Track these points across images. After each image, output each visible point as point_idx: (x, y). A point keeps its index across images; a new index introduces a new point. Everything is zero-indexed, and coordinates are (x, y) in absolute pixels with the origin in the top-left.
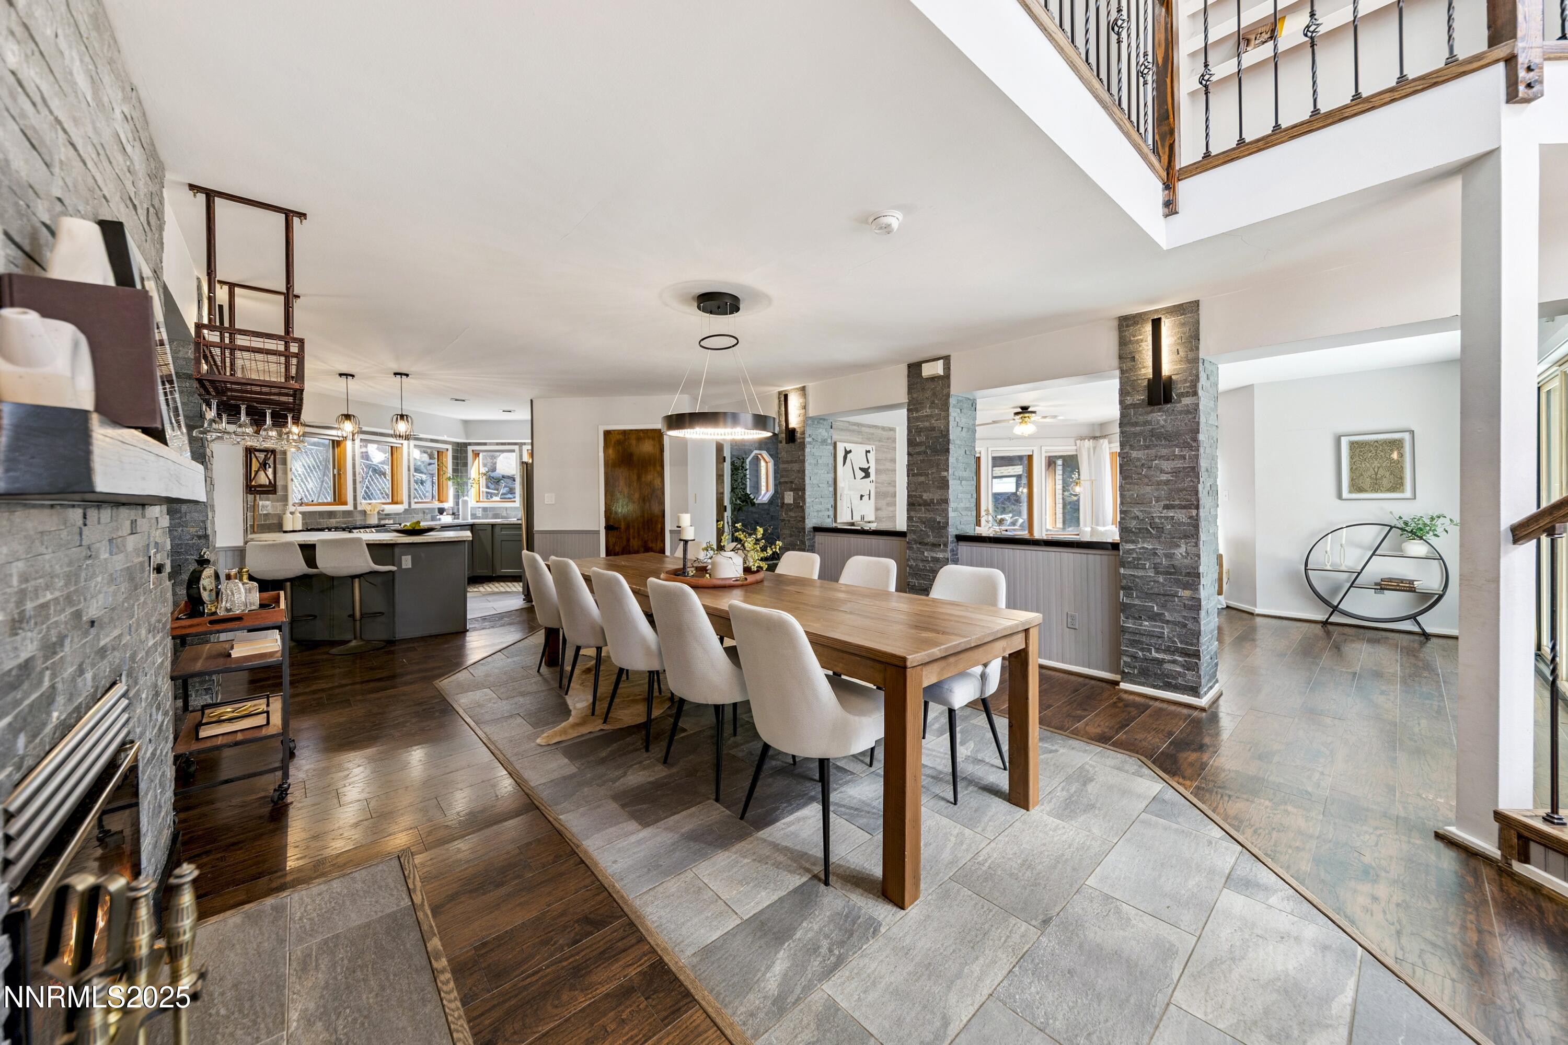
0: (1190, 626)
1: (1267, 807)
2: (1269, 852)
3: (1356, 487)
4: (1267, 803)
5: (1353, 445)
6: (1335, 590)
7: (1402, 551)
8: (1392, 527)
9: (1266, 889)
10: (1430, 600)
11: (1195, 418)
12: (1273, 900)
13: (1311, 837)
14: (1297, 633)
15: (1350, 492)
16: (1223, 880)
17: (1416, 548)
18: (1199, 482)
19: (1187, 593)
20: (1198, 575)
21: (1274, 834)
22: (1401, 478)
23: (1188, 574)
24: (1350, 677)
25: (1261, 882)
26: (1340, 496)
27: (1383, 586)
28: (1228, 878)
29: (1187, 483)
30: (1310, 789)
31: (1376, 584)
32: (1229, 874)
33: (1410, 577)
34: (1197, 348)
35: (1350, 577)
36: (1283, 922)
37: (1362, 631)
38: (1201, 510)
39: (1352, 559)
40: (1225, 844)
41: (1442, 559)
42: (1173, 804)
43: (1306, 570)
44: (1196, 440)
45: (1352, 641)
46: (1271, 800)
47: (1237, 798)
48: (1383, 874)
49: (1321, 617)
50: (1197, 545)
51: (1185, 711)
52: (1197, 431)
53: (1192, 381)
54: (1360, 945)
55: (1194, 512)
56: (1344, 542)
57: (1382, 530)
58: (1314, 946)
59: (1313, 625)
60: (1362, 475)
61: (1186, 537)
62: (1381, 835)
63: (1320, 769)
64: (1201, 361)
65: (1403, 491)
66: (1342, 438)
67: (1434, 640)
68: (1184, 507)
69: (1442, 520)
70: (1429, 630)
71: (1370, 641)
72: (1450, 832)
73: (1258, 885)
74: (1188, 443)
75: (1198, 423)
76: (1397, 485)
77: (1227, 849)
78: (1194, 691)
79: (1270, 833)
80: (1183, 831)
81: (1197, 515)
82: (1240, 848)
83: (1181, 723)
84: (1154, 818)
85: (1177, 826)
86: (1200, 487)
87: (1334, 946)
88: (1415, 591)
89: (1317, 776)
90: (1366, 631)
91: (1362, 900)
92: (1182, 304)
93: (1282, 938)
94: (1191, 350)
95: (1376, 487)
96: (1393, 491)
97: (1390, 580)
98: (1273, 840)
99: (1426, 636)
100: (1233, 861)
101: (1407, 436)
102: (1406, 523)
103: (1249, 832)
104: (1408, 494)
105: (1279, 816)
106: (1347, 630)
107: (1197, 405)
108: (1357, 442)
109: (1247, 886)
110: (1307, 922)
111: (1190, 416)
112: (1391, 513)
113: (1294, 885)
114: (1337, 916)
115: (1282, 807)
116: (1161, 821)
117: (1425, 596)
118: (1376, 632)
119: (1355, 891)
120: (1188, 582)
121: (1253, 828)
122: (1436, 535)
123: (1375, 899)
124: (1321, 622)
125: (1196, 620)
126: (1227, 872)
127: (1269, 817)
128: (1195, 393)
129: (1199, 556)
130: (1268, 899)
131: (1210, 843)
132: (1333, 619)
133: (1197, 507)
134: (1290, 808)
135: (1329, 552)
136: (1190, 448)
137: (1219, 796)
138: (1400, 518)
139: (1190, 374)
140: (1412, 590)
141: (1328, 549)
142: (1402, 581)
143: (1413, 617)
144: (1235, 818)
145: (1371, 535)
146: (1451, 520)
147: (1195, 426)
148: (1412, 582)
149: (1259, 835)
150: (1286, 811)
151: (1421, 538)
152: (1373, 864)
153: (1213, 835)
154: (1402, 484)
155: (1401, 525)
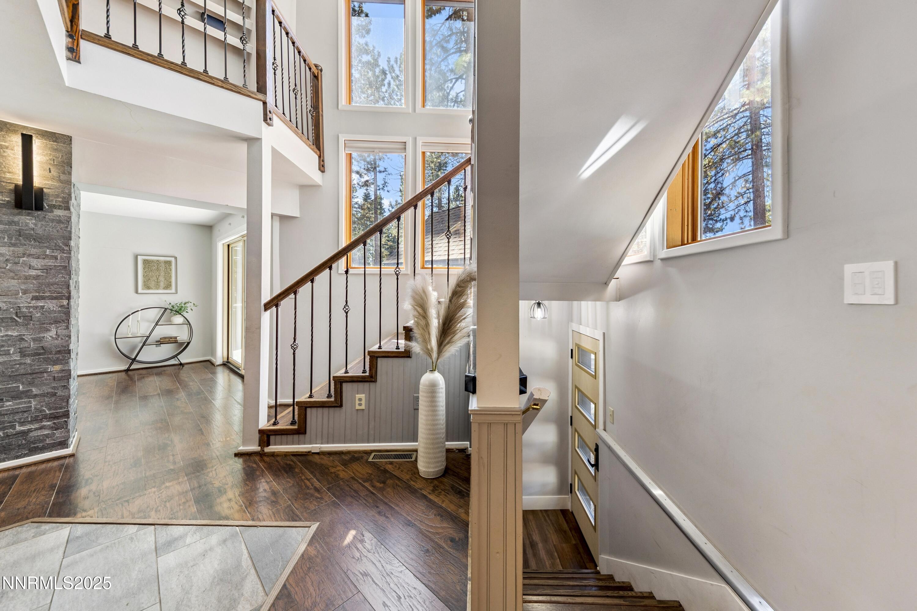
0: (60, 393)
1: (154, 492)
2: (171, 516)
3: (147, 286)
4: (153, 490)
5: (145, 262)
6: (133, 349)
7: (171, 321)
8: (166, 309)
9: (182, 537)
10: (184, 346)
11: (67, 227)
12: (188, 540)
13: (186, 492)
14: (112, 380)
15: (143, 289)
16: (154, 554)
17: (178, 319)
18: (70, 278)
19: (57, 368)
20: (69, 352)
21: (168, 505)
22: (170, 282)
23: (59, 352)
24: (157, 397)
25: (176, 536)
26: (137, 292)
27: (160, 342)
28: (156, 551)
29: (59, 278)
30: (172, 467)
31: (157, 342)
32: (156, 547)
33: (174, 335)
34: (70, 174)
35: (142, 340)
36: (200, 547)
37: (149, 370)
38: (72, 301)
39: (144, 329)
40: (142, 532)
41: (190, 324)
42: (87, 534)
43: (115, 338)
44: (68, 245)
45: (147, 377)
46: (154, 487)
47: (133, 498)
48: (226, 486)
49: (124, 367)
50: (68, 328)
51: (56, 464)
52: (70, 238)
53: (64, 198)
54: (237, 526)
55: (65, 302)
56: (139, 319)
57: (160, 311)
58: (220, 545)
59: (120, 374)
60: (150, 279)
61: (56, 322)
62: (216, 469)
63: (171, 454)
64: (72, 185)
65: (171, 289)
66: (139, 257)
67: (186, 366)
68: (56, 298)
69: (190, 304)
70: (183, 361)
71: (158, 374)
72: (240, 450)
73: (176, 539)
74: (60, 247)
75: (70, 232)
76: (168, 286)
77: (145, 534)
78: (64, 444)
79: (165, 506)
80: (108, 546)
81: (68, 304)
82: (153, 527)
83: (57, 474)
84: (77, 556)
85: (99, 547)
86: (71, 281)
87: (227, 537)
88: (177, 342)
89: (171, 458)
90: (152, 370)
91: (226, 505)
92: (55, 133)
93: (204, 555)
94: (64, 173)
95: (158, 286)
96: (167, 289)
97: (165, 338)
98: (169, 508)
99: (181, 364)
100: (153, 538)
101: (173, 259)
102: (173, 307)
103: (153, 513)
104: (173, 291)
105: (165, 492)
106: (141, 371)
107: (70, 218)
108: (147, 260)
109: (170, 545)
110: (210, 537)
111: (62, 226)
112: (165, 301)
113: (194, 523)
114: (221, 521)
115: (163, 486)
116: (84, 553)
117: (182, 344)
118: (157, 369)
119: (221, 503)
120: (58, 358)
121: (154, 510)
122: (187, 312)
123: (230, 500)
124: (125, 371)
125: (66, 387)
126: (154, 547)
127: (159, 497)
128: (68, 208)
129: (69, 337)
130: (185, 542)
131: (132, 539)
132: (133, 367)
133: (69, 298)
134: (167, 484)
135: (130, 326)
136: (63, 251)
137: (120, 506)
138: (170, 304)
139: (63, 192)
140: (176, 342)
141: (130, 324)
142: (171, 338)
143: (175, 356)
144: (139, 511)
145: (154, 314)
146: (194, 304)
147: (67, 234)
148: (176, 338)
149: (159, 511)
150: (166, 487)
151: (180, 314)
152: (221, 485)
153: (131, 532)
154: (171, 285)
155: (170, 307)
